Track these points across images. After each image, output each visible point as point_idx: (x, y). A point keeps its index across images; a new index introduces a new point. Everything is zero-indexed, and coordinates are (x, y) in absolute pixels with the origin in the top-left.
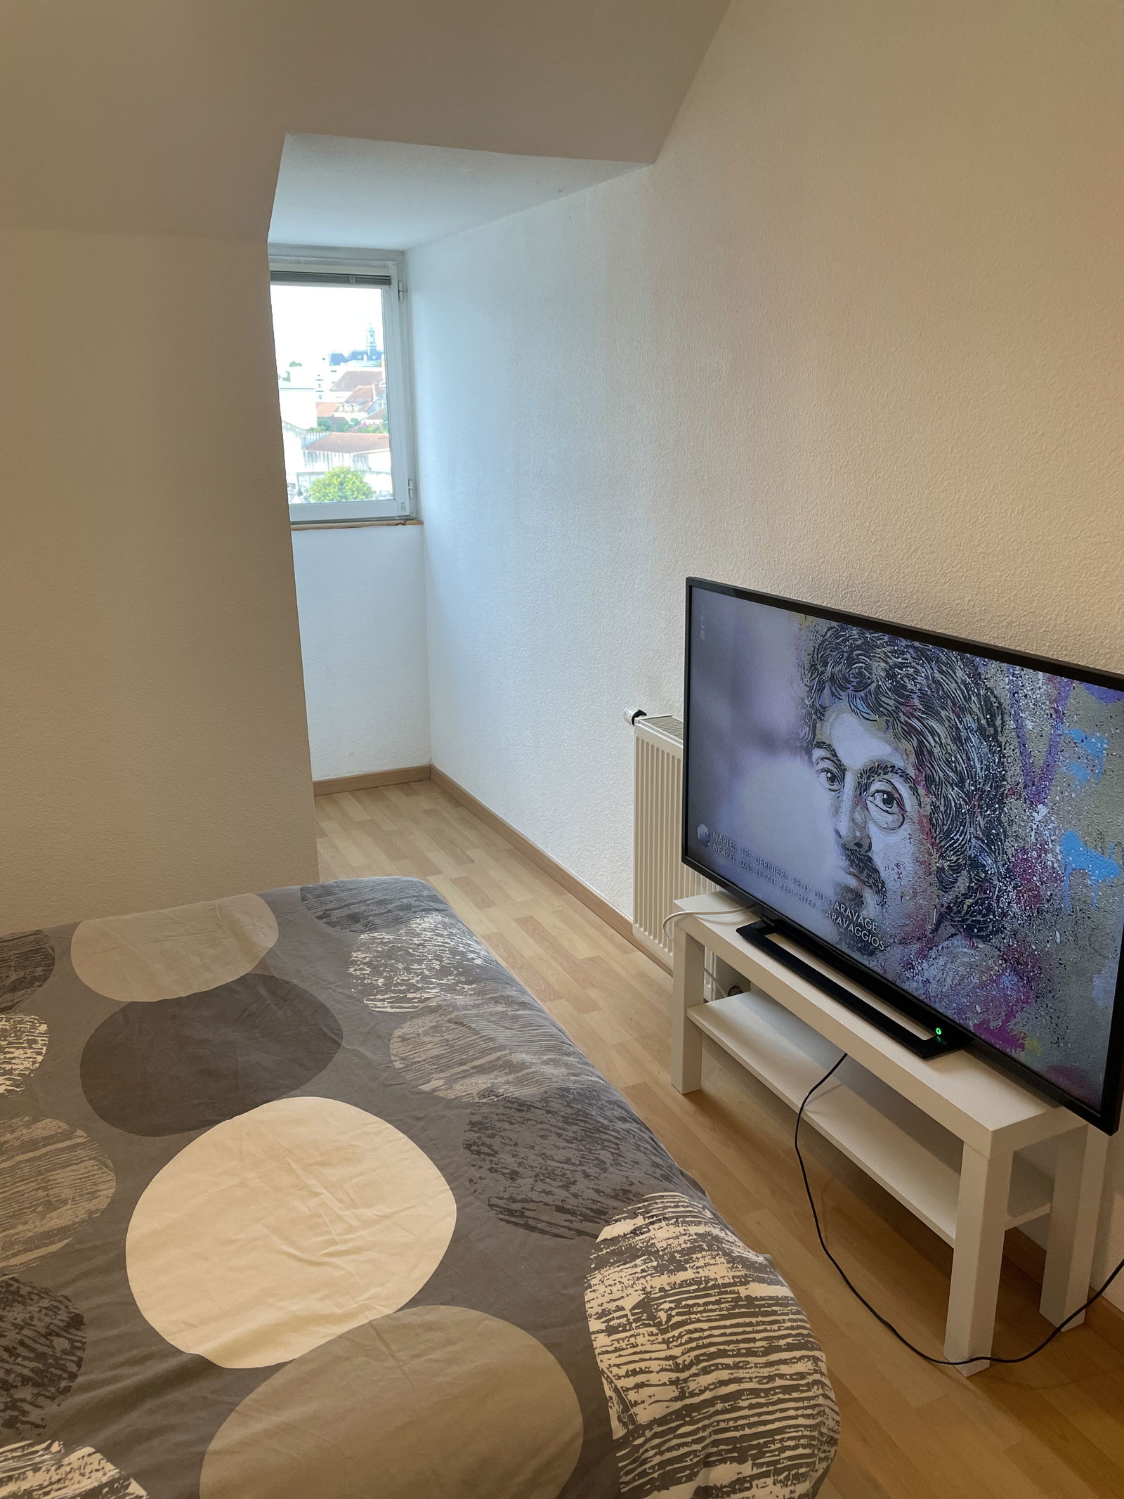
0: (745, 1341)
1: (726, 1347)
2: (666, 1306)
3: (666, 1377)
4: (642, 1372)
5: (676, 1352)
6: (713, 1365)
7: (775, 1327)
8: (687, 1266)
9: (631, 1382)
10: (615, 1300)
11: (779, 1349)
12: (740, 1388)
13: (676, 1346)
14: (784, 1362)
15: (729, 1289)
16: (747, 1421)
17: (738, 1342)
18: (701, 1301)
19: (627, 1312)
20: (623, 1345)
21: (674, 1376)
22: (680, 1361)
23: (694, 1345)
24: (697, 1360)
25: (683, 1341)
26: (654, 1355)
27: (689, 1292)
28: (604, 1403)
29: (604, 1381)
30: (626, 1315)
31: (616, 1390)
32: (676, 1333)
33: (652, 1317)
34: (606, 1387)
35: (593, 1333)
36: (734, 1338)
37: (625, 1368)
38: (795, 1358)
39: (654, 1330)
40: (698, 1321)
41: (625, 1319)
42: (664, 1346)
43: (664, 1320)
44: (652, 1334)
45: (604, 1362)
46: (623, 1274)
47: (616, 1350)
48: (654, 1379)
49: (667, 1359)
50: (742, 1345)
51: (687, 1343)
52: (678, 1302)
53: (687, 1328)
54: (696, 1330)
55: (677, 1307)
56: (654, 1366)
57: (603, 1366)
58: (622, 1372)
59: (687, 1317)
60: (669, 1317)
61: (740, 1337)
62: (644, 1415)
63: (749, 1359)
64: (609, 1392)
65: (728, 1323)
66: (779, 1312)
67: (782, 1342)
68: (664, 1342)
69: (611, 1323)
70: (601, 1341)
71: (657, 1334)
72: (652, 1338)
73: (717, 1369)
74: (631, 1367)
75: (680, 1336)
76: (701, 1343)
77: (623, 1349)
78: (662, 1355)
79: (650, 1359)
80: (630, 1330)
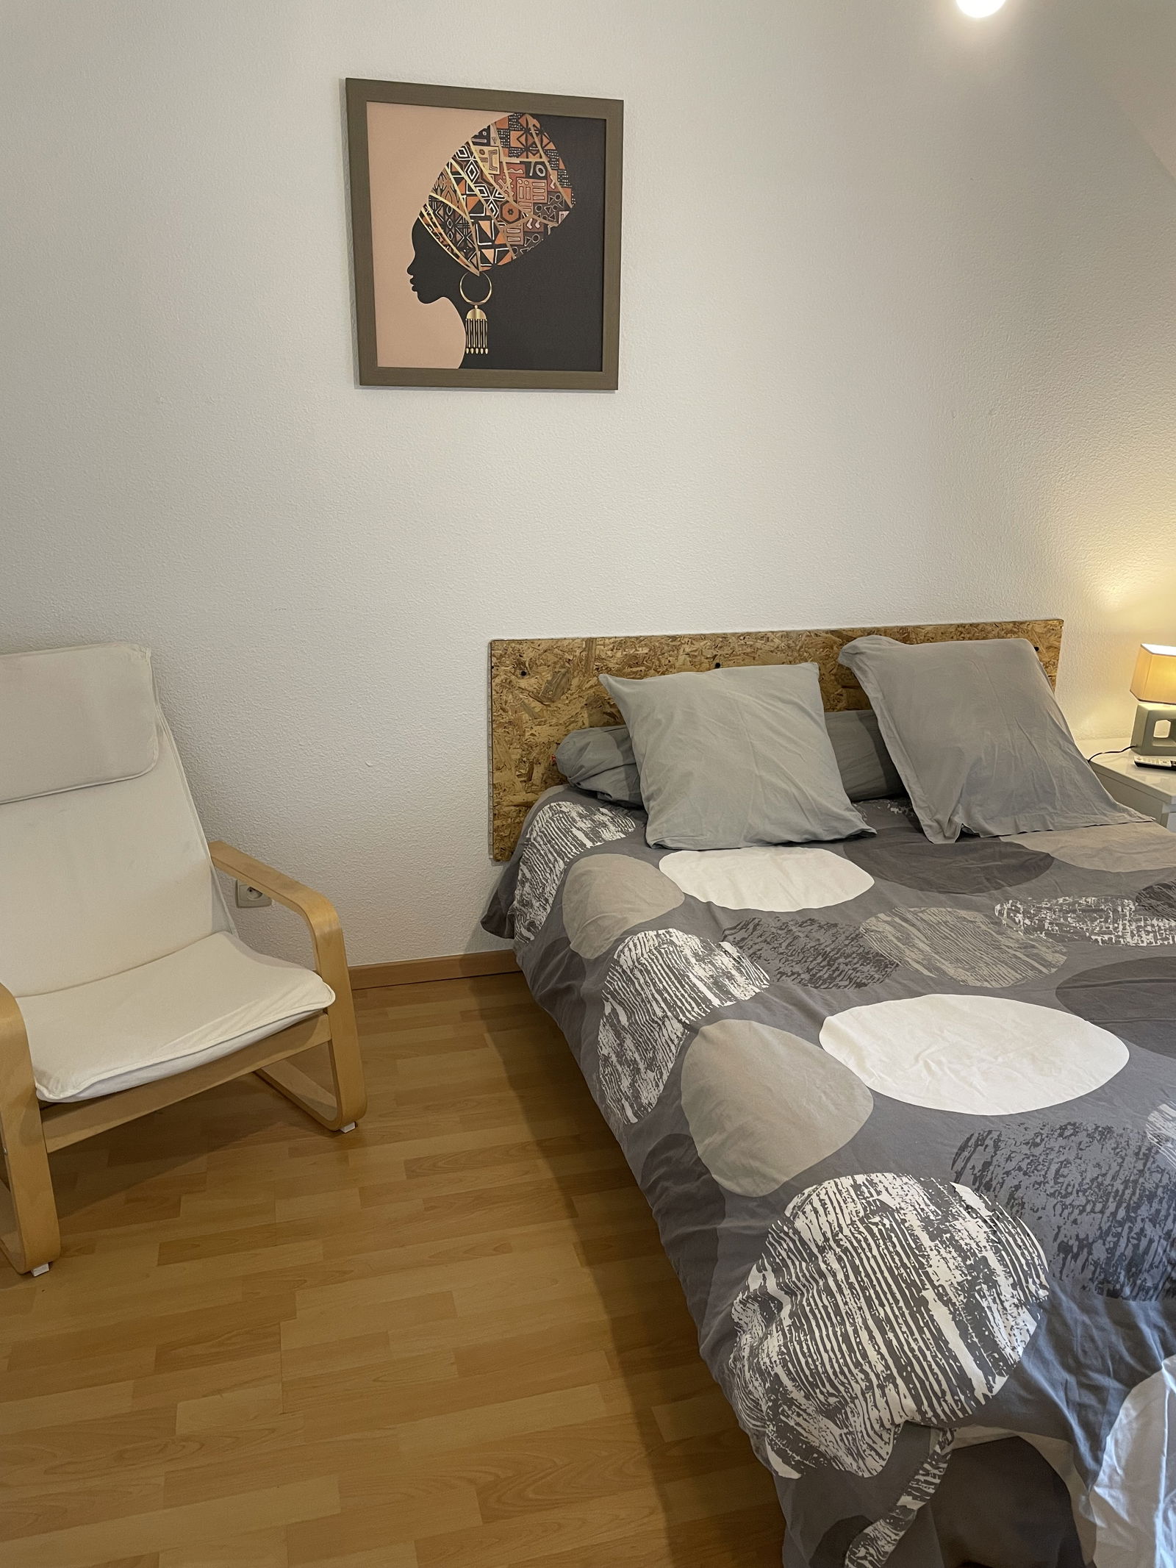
0: (876, 1293)
1: (863, 1274)
2: (886, 1221)
3: (826, 1228)
4: (825, 1209)
5: (846, 1231)
6: (844, 1263)
7: (904, 1329)
8: (937, 1242)
9: (817, 1204)
10: (887, 1190)
11: (883, 1333)
12: (835, 1292)
13: (850, 1230)
14: (872, 1337)
15: (924, 1278)
16: (814, 1307)
17: (874, 1287)
18: (899, 1248)
19: (876, 1197)
20: (845, 1194)
21: (829, 1235)
22: (840, 1236)
23: (856, 1244)
24: (845, 1250)
25: (856, 1235)
26: (840, 1216)
27: (906, 1240)
28: (801, 1191)
29: (815, 1187)
30: (872, 1196)
31: (809, 1195)
32: (862, 1229)
33: (873, 1213)
34: (810, 1189)
35: (852, 1177)
36: (875, 1283)
37: (826, 1198)
38: (879, 1348)
39: (862, 1214)
40: (878, 1247)
41: (869, 1196)
42: (849, 1222)
43: (873, 1220)
44: (857, 1213)
45: (829, 1185)
46: (917, 1197)
47: (840, 1192)
48: (823, 1219)
49: (839, 1225)
50: (872, 1291)
51: (856, 1238)
52: (893, 1229)
53: (869, 1237)
54: (869, 1245)
55: (887, 1229)
56: (832, 1217)
57: (826, 1184)
58: (823, 1196)
59: (879, 1237)
60: (876, 1224)
61: (878, 1288)
62: (800, 1223)
63: (862, 1299)
64: (806, 1192)
65: (886, 1274)
66: (924, 1336)
67: (891, 1335)
68: (853, 1223)
69: (863, 1187)
70: (846, 1182)
71: (858, 1216)
72: (855, 1214)
73: (842, 1268)
74: (828, 1201)
75: (860, 1233)
76: (860, 1251)
77: (841, 1195)
78: (842, 1221)
79: (836, 1214)
80: (859, 1198)
